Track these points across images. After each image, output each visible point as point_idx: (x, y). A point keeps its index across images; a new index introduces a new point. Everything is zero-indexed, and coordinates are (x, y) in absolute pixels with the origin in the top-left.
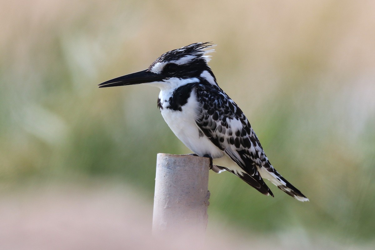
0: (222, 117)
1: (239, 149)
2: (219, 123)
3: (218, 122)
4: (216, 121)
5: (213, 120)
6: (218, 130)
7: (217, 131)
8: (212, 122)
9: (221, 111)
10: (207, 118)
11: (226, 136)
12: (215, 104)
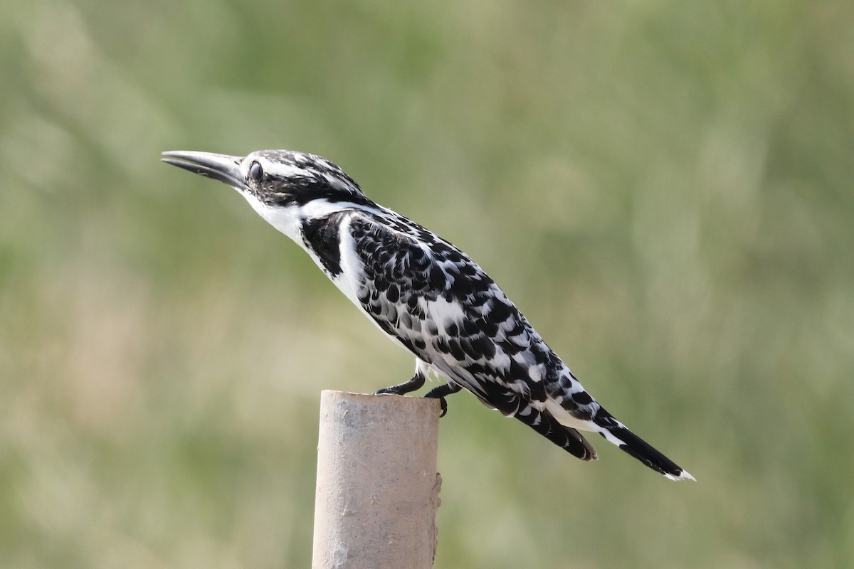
0: (408, 295)
1: (465, 363)
2: (402, 308)
3: (399, 305)
4: (394, 304)
5: (389, 302)
6: (404, 322)
7: (402, 325)
8: (387, 306)
9: (404, 282)
10: (375, 297)
11: (426, 336)
12: (388, 268)
